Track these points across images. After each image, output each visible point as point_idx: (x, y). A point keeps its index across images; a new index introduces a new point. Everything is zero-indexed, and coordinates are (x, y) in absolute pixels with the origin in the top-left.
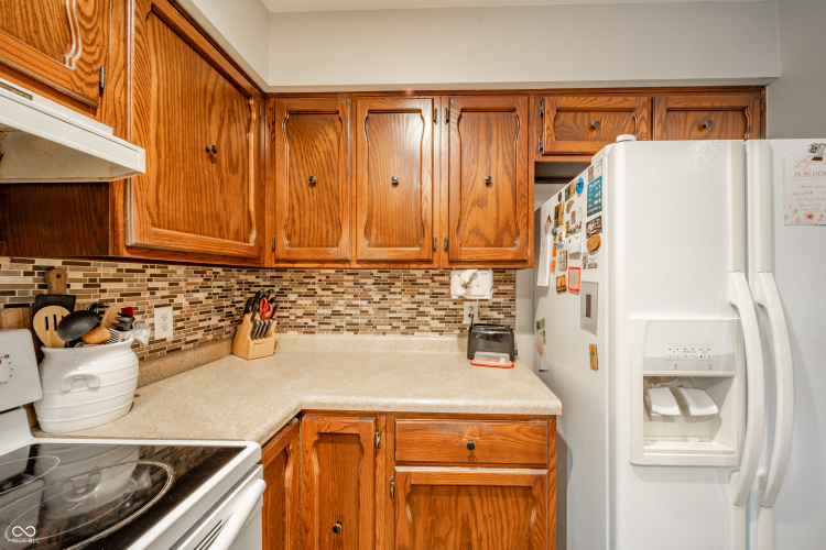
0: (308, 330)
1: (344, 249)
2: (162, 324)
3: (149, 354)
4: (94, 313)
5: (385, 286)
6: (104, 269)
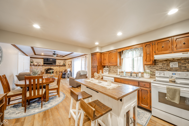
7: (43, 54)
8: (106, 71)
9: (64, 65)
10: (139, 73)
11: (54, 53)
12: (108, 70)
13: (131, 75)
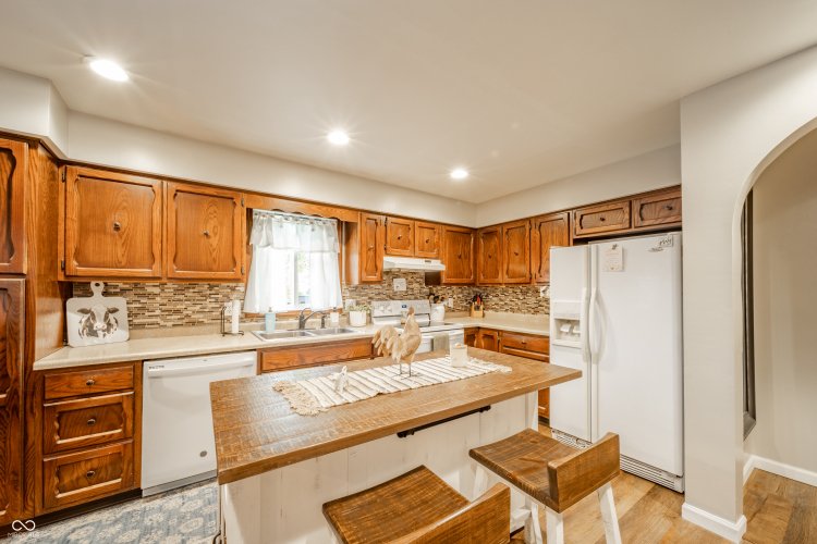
0: (496, 310)
1: (500, 279)
2: (450, 302)
3: (448, 310)
4: (437, 297)
5: (524, 293)
6: (439, 288)
8: (99, 324)
10: (331, 311)
12: (122, 315)
13: (302, 325)
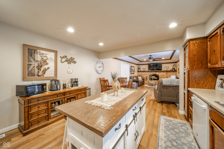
7: (145, 60)
9: (173, 70)
11: (150, 57)
